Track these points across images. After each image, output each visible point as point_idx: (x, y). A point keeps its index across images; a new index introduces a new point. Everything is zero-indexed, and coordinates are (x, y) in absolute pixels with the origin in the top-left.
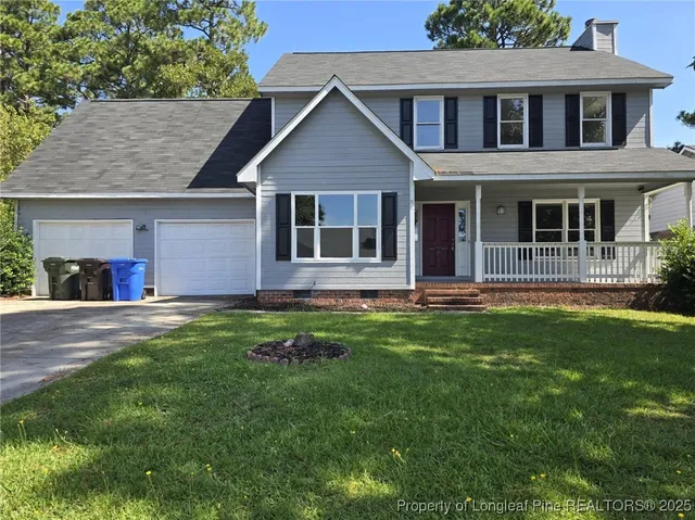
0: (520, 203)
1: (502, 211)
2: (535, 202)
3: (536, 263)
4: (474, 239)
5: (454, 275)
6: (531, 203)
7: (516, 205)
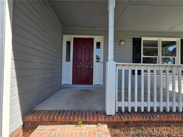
0: (134, 39)
1: (123, 43)
2: (143, 39)
3: (146, 78)
4: (106, 59)
5: (92, 83)
6: (141, 39)
7: (132, 40)
